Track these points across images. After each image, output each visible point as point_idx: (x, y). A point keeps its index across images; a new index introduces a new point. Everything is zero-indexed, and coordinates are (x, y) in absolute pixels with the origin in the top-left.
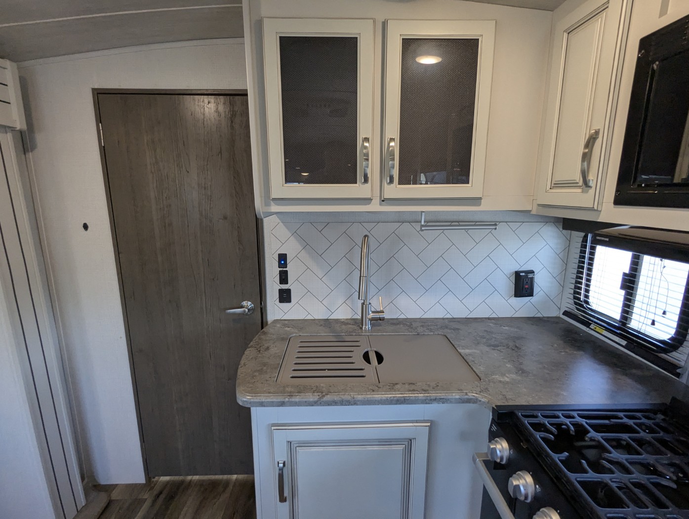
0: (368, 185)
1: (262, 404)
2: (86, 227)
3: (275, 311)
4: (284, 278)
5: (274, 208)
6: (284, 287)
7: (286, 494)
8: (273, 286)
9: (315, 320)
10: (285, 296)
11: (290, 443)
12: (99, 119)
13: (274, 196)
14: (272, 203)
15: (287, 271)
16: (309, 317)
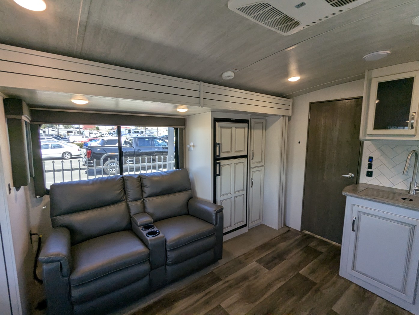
0: (414, 130)
1: (351, 196)
2: (299, 142)
3: (364, 179)
4: (370, 166)
5: (368, 138)
6: (370, 170)
7: (355, 229)
8: (364, 169)
9: (384, 187)
10: (369, 174)
11: (359, 212)
12: (310, 111)
13: (368, 133)
14: (367, 136)
15: (372, 164)
16: (381, 185)
